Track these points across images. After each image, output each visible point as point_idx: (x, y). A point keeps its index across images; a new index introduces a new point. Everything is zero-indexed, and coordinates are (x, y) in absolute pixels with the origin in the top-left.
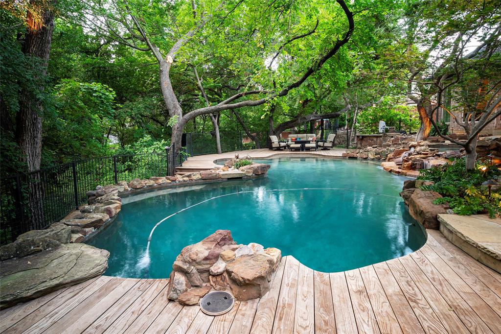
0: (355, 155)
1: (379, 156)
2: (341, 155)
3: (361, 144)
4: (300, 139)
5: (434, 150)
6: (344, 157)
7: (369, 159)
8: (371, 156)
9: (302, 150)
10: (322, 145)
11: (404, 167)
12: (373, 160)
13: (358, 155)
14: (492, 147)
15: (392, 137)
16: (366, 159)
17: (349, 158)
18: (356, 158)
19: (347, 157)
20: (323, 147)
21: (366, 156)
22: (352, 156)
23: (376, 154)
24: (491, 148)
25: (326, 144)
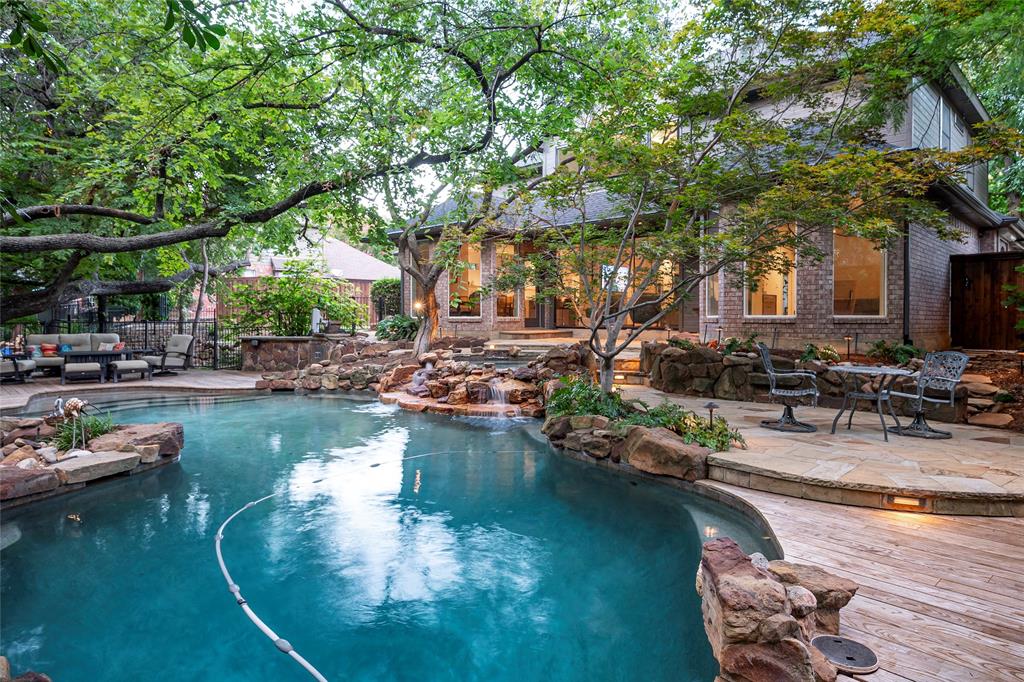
0: (289, 384)
1: (348, 382)
2: (254, 386)
3: (254, 358)
4: (70, 346)
5: (490, 366)
6: (260, 390)
7: (323, 392)
8: (327, 384)
9: (108, 379)
10: (159, 364)
11: (455, 400)
12: (332, 391)
13: (295, 382)
14: (570, 359)
15: (338, 342)
16: (316, 390)
17: (273, 390)
18: (293, 390)
19: (269, 390)
20: (161, 367)
21: (318, 385)
22: (282, 386)
23: (340, 379)
24: (569, 361)
25: (170, 361)
